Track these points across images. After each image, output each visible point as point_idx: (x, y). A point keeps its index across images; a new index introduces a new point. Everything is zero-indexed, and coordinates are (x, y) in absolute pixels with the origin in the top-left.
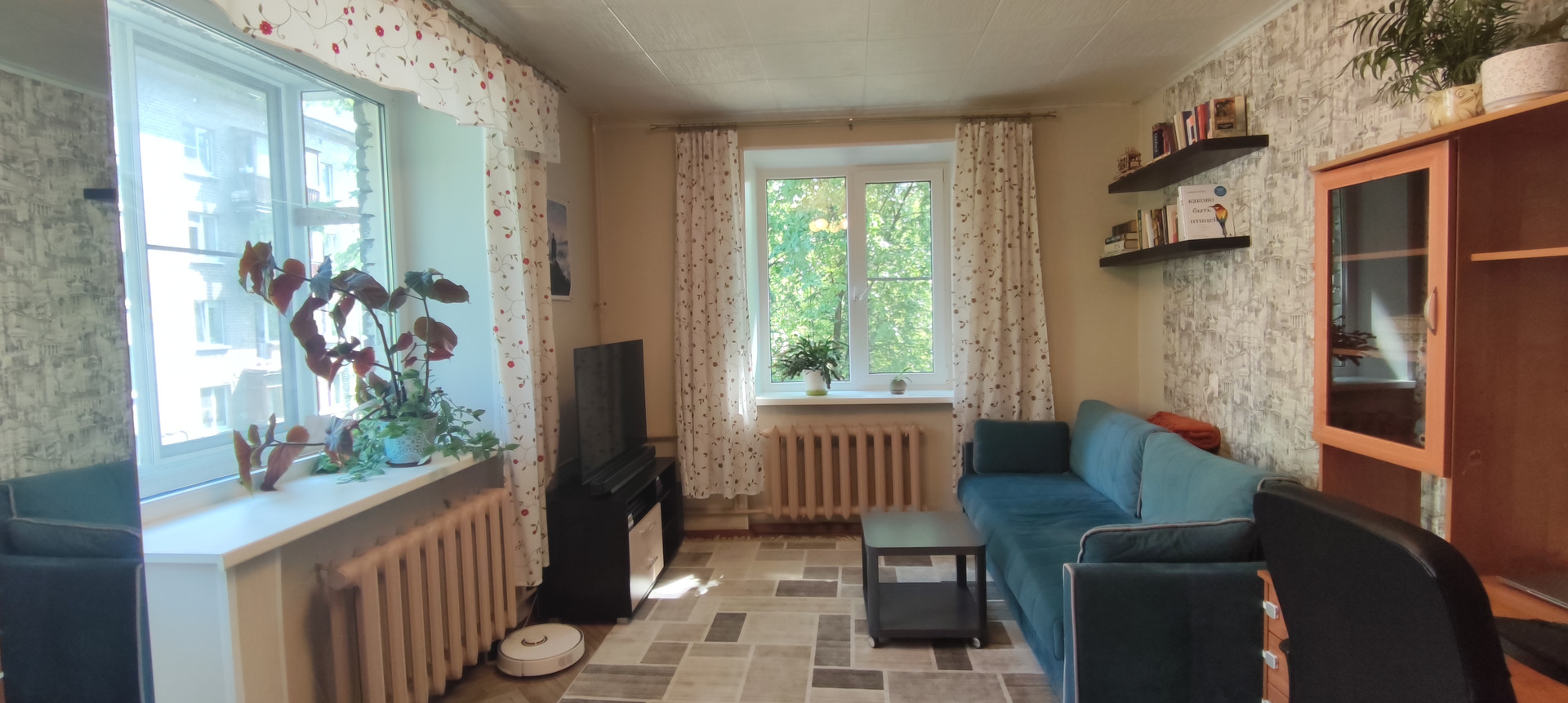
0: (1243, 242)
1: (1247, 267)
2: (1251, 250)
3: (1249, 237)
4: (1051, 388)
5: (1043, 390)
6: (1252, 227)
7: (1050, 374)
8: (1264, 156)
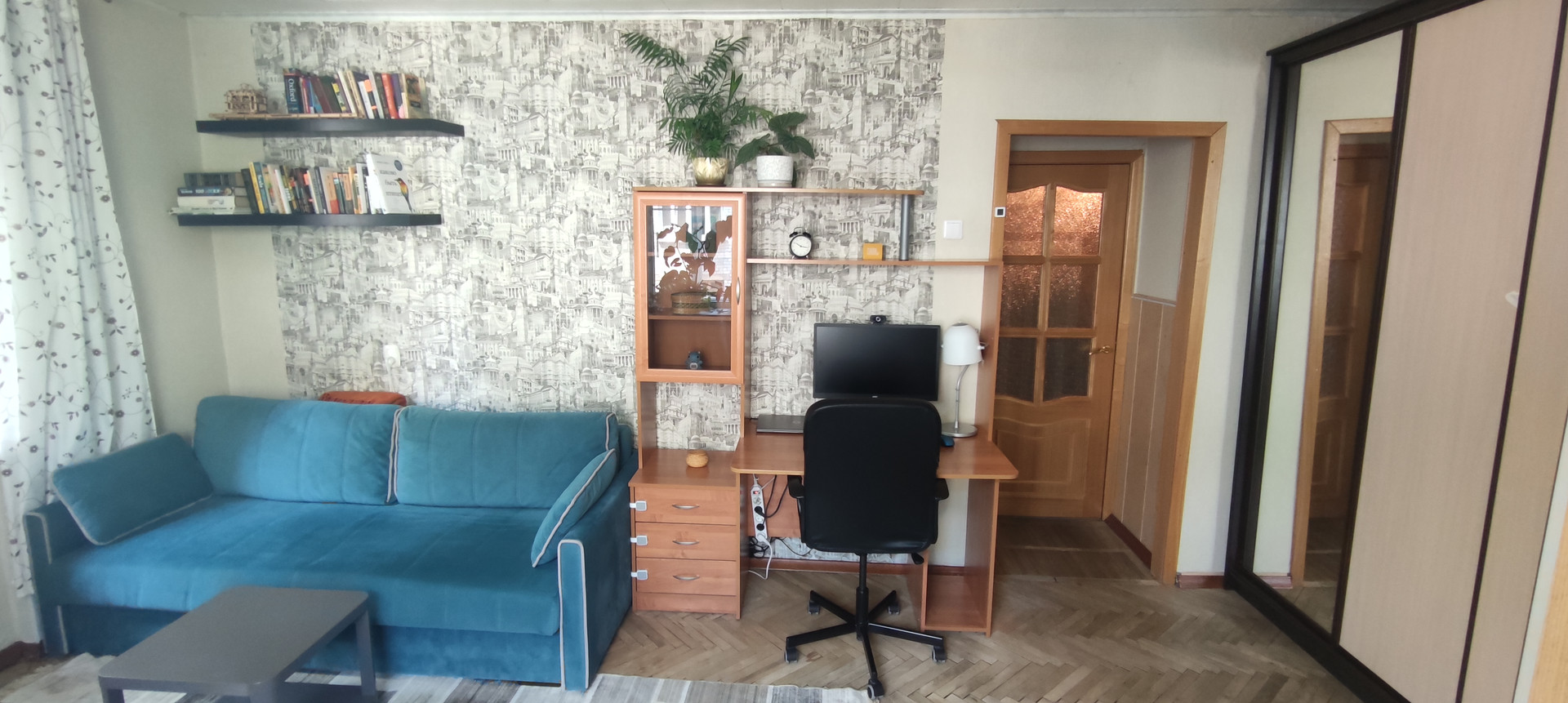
0: (434, 220)
1: (438, 245)
2: (444, 229)
3: (440, 215)
4: (149, 394)
5: (139, 400)
6: (444, 207)
7: (146, 375)
8: (459, 146)
